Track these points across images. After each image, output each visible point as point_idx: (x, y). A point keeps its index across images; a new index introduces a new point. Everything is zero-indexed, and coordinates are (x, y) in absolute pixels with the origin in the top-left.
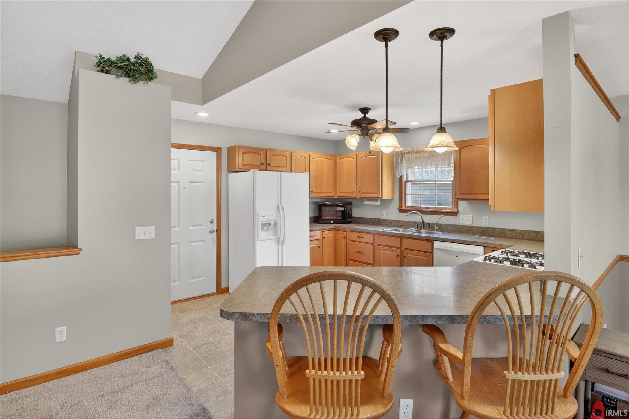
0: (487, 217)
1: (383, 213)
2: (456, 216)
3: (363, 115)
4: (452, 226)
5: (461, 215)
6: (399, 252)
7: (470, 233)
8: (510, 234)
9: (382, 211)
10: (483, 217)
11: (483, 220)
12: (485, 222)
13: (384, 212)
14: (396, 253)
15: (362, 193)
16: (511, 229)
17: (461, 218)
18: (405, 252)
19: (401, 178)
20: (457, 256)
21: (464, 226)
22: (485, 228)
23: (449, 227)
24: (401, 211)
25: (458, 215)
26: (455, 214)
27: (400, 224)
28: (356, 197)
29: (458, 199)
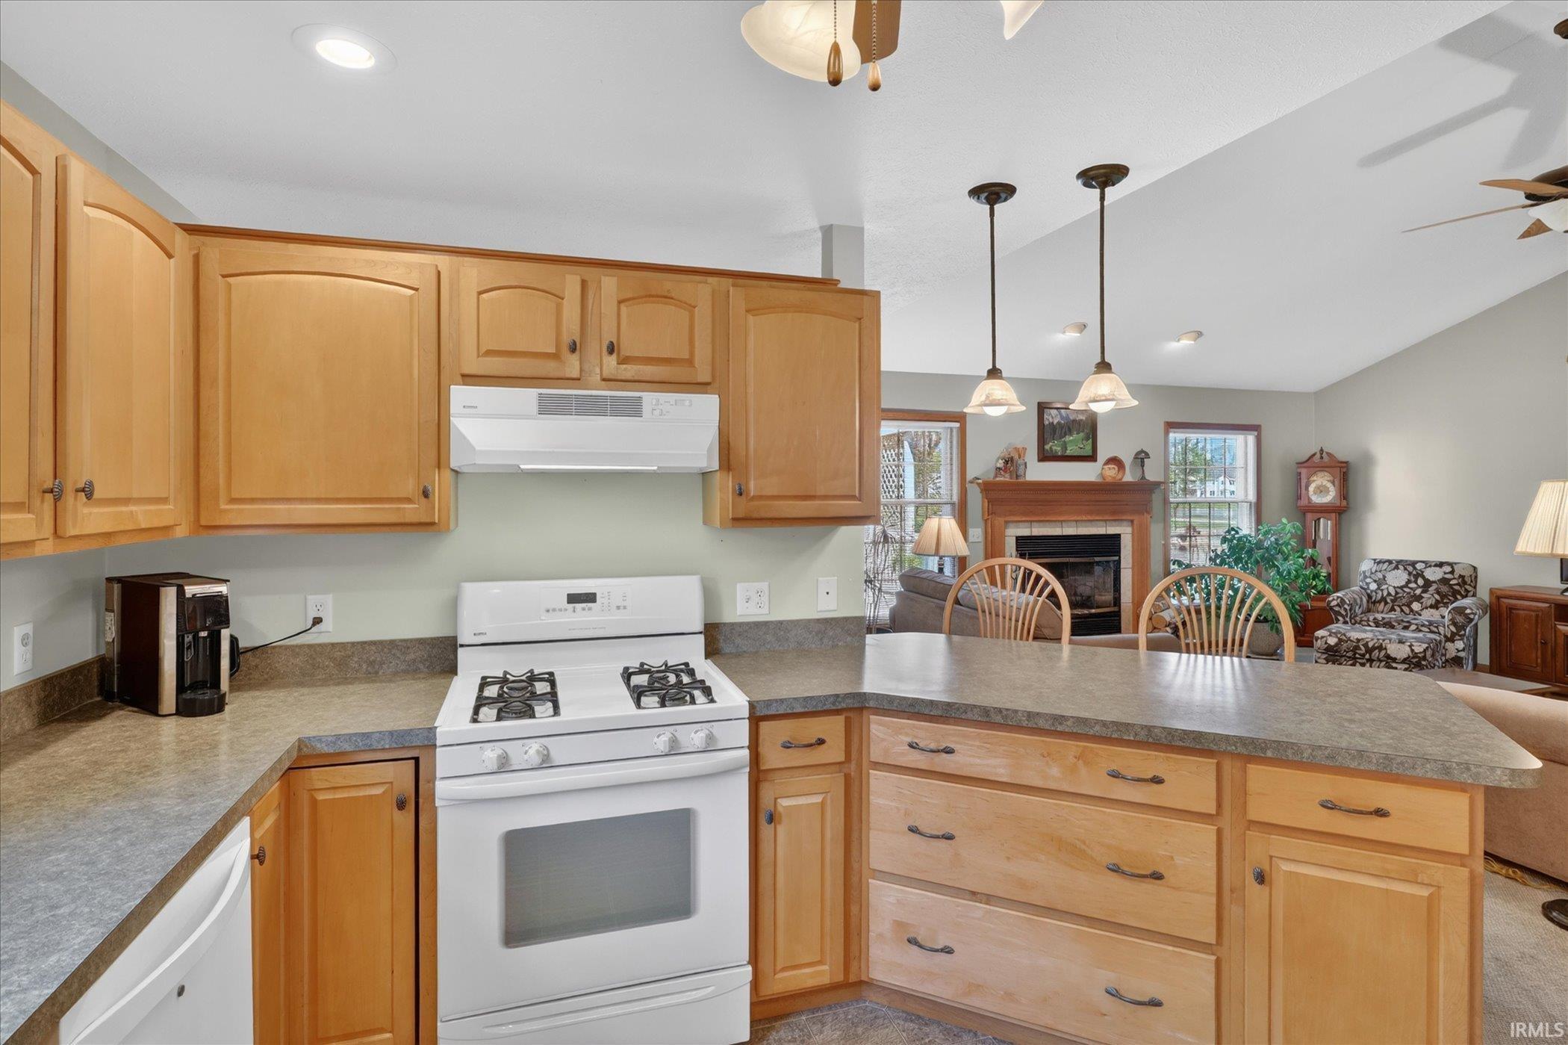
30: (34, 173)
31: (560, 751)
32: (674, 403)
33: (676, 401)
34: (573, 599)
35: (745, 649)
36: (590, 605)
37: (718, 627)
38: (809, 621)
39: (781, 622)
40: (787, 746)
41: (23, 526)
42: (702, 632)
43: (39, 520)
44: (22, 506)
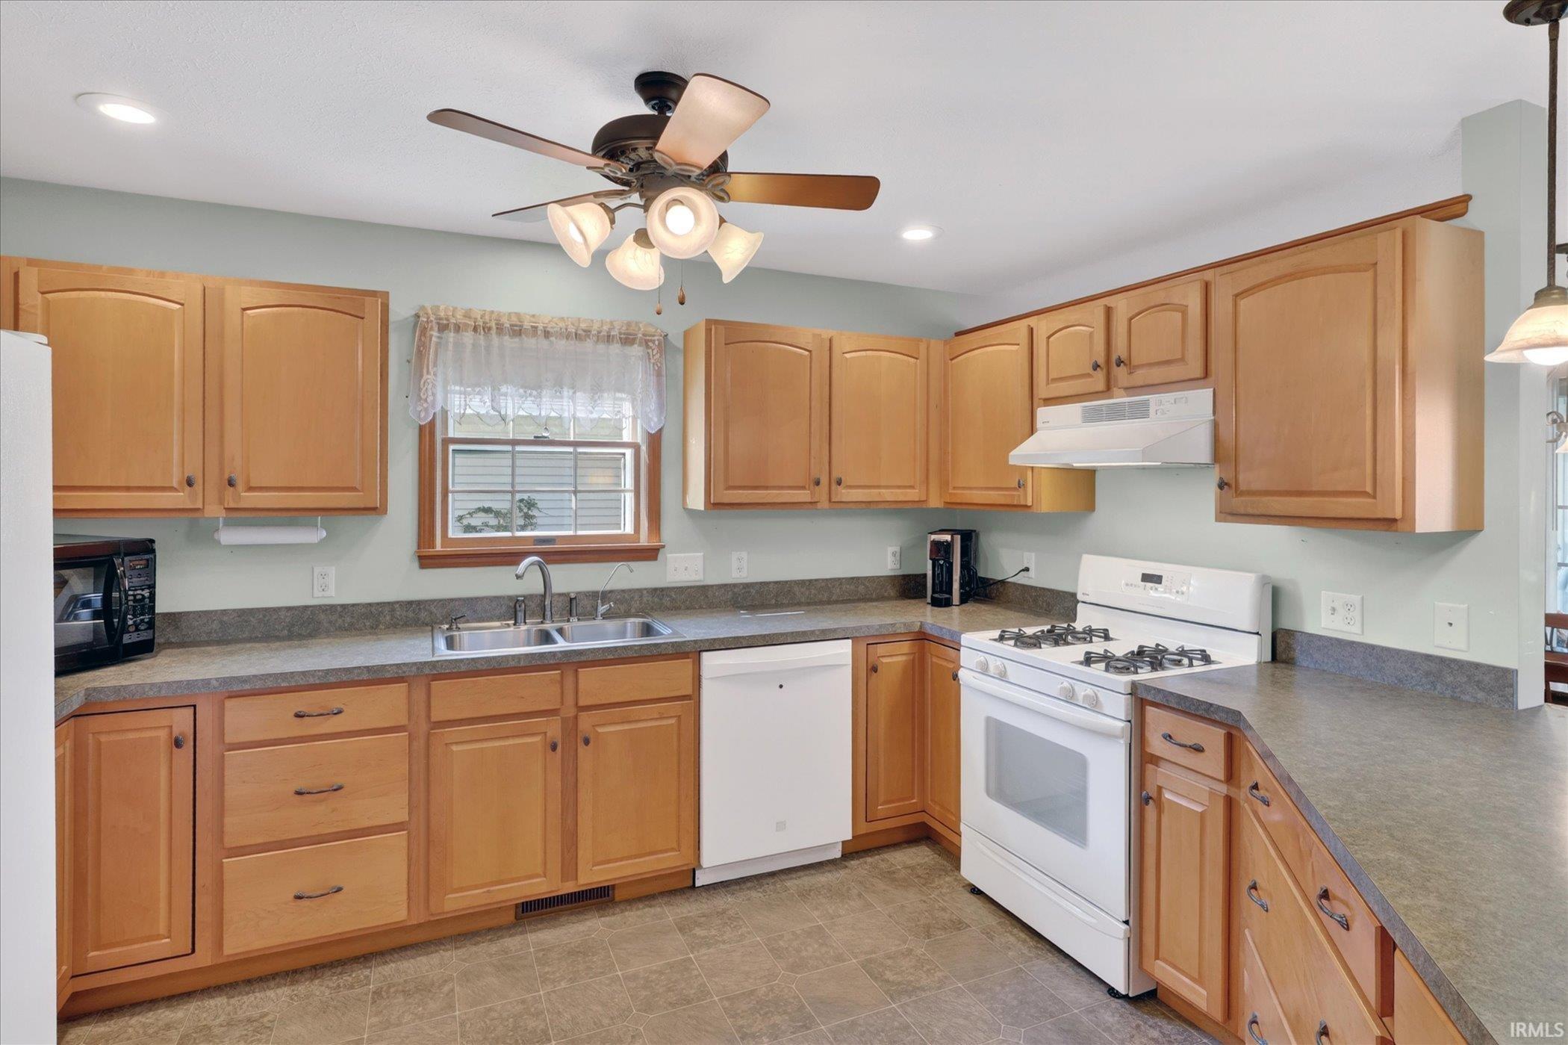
0: (744, 555)
1: (323, 576)
2: (655, 558)
4: (645, 592)
5: (668, 555)
6: (554, 728)
7: (701, 607)
10: (735, 556)
11: (734, 563)
12: (740, 570)
13: (332, 571)
14: (537, 739)
15: (251, 489)
17: (672, 564)
18: (585, 722)
20: (781, 687)
21: (681, 590)
22: (742, 587)
23: (633, 598)
24: (428, 560)
25: (660, 556)
26: (650, 554)
27: (423, 615)
28: (197, 510)
29: (718, 505)
30: (810, 351)
31: (1014, 672)
32: (1173, 402)
33: (1175, 399)
34: (1147, 578)
35: (1326, 668)
36: (1157, 585)
37: (1293, 635)
38: (1414, 654)
39: (1373, 647)
40: (1168, 737)
41: (803, 496)
42: (1257, 633)
43: (813, 494)
44: (803, 488)
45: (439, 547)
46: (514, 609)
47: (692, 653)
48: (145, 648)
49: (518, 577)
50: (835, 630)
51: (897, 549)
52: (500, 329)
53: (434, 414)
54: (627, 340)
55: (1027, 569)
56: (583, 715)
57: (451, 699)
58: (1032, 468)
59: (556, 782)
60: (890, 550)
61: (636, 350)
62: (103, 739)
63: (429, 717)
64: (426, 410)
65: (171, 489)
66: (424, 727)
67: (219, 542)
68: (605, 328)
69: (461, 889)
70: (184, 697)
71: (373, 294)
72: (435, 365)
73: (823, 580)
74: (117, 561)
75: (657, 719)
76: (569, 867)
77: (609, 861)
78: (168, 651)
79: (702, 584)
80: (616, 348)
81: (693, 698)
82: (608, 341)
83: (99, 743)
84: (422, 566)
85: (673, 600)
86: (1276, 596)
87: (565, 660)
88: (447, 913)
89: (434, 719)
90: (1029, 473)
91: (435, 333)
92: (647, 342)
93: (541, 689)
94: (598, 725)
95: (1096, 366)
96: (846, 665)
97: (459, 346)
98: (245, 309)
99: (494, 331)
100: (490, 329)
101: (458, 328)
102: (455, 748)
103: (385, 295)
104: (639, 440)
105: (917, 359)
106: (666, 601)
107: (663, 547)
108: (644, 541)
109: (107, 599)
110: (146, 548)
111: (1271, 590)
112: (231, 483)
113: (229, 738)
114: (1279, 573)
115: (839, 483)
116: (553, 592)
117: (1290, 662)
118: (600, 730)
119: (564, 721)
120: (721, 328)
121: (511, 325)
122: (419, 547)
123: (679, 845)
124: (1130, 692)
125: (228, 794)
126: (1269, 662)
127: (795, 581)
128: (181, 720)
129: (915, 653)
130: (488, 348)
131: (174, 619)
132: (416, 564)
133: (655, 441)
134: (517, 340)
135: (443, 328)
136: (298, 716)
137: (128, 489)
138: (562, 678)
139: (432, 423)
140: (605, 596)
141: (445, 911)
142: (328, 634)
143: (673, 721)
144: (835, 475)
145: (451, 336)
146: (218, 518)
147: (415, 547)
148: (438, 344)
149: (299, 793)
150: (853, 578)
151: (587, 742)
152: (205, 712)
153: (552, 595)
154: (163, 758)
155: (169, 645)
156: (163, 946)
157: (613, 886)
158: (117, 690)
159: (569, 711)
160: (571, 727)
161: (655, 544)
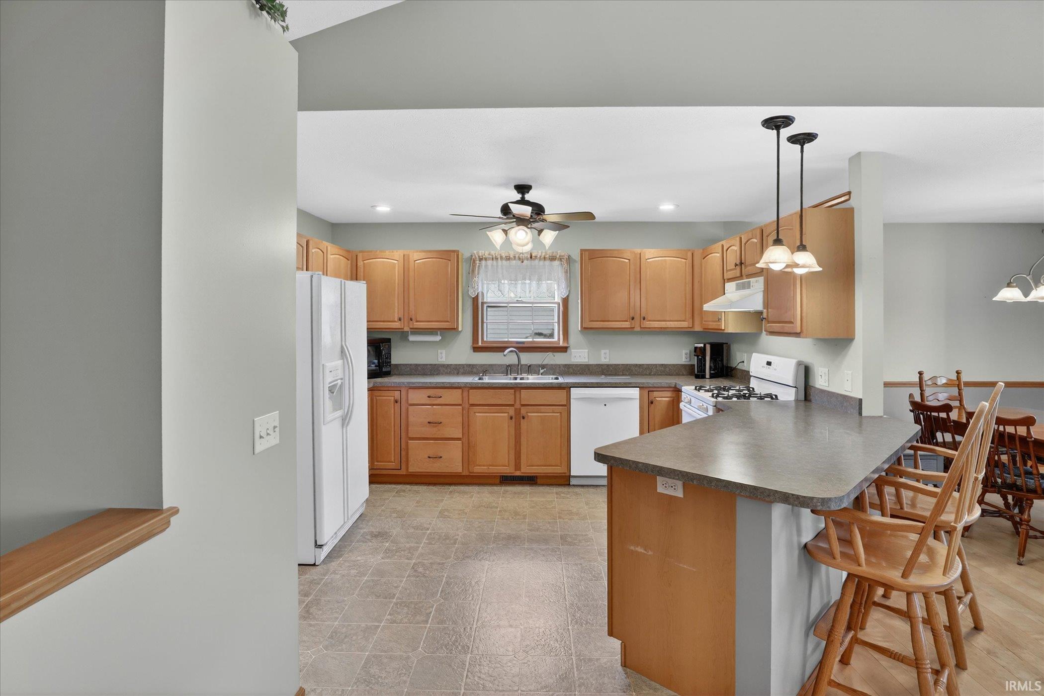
0: (607, 351)
1: (441, 353)
2: (566, 352)
3: (520, 196)
4: (561, 366)
5: (572, 350)
6: (512, 411)
7: (587, 374)
8: (635, 370)
9: (439, 351)
10: (603, 352)
11: (603, 355)
12: (605, 358)
13: (444, 351)
14: (506, 414)
15: (417, 321)
16: (636, 364)
17: (573, 355)
18: (523, 411)
19: (475, 300)
20: (605, 405)
21: (578, 366)
22: (606, 366)
23: (556, 368)
24: (476, 349)
25: (568, 350)
26: (564, 349)
27: (474, 370)
28: (402, 328)
29: (585, 328)
30: (629, 260)
34: (768, 364)
36: (770, 367)
37: (814, 389)
41: (627, 325)
42: (795, 387)
43: (631, 324)
44: (627, 321)
45: (480, 344)
46: (508, 369)
47: (567, 388)
48: (388, 374)
49: (504, 355)
50: (630, 383)
51: (688, 352)
52: (501, 258)
53: (478, 293)
54: (553, 259)
55: (743, 362)
56: (522, 408)
57: (476, 397)
58: (725, 312)
59: (513, 432)
60: (684, 352)
61: (556, 263)
62: (378, 398)
63: (469, 403)
64: (474, 291)
65: (395, 321)
66: (467, 406)
67: (409, 340)
68: (544, 254)
69: (480, 466)
70: (398, 388)
71: (454, 251)
72: (478, 274)
73: (647, 365)
74: (381, 345)
75: (551, 413)
76: (518, 467)
77: (532, 466)
78: (395, 376)
79: (587, 363)
80: (547, 263)
81: (568, 405)
82: (545, 260)
83: (376, 399)
84: (474, 351)
85: (574, 370)
86: (807, 371)
87: (515, 386)
88: (475, 473)
89: (470, 403)
90: (723, 314)
91: (478, 262)
92: (561, 259)
93: (507, 397)
94: (529, 412)
95: (736, 265)
96: (636, 399)
97: (486, 266)
98: (415, 261)
99: (499, 259)
100: (497, 259)
101: (486, 259)
102: (477, 414)
103: (458, 251)
104: (559, 301)
105: (686, 259)
106: (571, 370)
107: (569, 346)
108: (561, 344)
109: (379, 362)
110: (389, 340)
111: (804, 368)
112: (411, 320)
113: (410, 402)
114: (808, 359)
115: (644, 319)
116: (522, 363)
117: (810, 401)
118: (529, 414)
119: (516, 409)
120: (587, 253)
121: (506, 257)
122: (473, 344)
123: (561, 464)
124: (714, 405)
125: (409, 420)
126: (803, 401)
127: (631, 365)
128: (397, 394)
129: (674, 397)
130: (497, 266)
131: (397, 366)
132: (472, 351)
133: (566, 301)
134: (508, 262)
135: (481, 260)
136: (429, 397)
137: (384, 321)
138: (515, 393)
139: (477, 296)
140: (543, 366)
141: (475, 472)
142: (442, 374)
143: (558, 414)
144: (643, 315)
145: (483, 262)
146: (408, 332)
147: (472, 344)
148: (479, 266)
149: (429, 423)
150: (662, 365)
151: (523, 418)
152: (403, 393)
153: (522, 365)
154: (392, 405)
155: (395, 374)
156: (392, 465)
157: (536, 477)
158: (380, 383)
159: (517, 405)
160: (518, 412)
161: (566, 345)
